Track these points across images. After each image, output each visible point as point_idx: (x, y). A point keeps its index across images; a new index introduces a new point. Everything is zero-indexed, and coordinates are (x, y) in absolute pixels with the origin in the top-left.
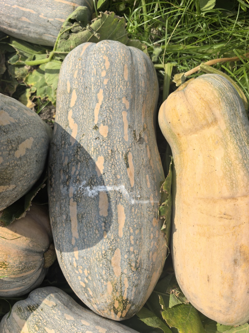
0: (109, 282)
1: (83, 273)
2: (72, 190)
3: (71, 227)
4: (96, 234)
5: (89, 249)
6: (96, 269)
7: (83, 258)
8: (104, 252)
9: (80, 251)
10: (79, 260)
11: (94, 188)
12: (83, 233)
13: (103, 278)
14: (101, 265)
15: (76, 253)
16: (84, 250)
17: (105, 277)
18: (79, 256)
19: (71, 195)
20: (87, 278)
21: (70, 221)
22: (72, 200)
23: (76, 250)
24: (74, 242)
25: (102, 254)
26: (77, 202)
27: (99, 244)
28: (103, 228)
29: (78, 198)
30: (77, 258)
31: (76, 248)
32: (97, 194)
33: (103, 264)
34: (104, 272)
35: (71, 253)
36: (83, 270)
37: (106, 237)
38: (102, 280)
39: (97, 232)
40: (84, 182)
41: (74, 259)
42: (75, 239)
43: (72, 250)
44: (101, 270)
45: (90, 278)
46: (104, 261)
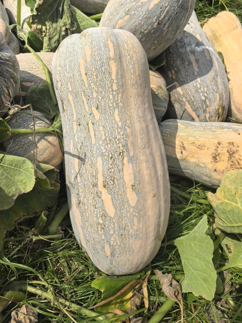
0: (218, 94)
1: (204, 90)
2: (188, 49)
3: (193, 66)
4: (207, 68)
5: (205, 76)
6: (210, 87)
7: (203, 81)
8: (213, 77)
9: (201, 78)
10: (201, 83)
11: (200, 47)
12: (201, 68)
13: (214, 91)
14: (213, 84)
15: (199, 80)
16: (203, 77)
17: (215, 90)
18: (201, 81)
19: (188, 52)
20: (206, 93)
21: (192, 63)
22: (190, 54)
23: (198, 78)
24: (196, 74)
25: (213, 78)
26: (193, 54)
27: (210, 73)
28: (210, 65)
29: (193, 52)
30: (200, 82)
31: (198, 76)
32: (202, 49)
33: (214, 83)
34: (215, 88)
35: (196, 80)
36: (204, 88)
37: (212, 69)
38: (214, 93)
39: (208, 67)
40: (194, 45)
41: (198, 83)
42: (197, 72)
43: (196, 78)
44: (213, 86)
45: (208, 92)
46: (214, 81)
